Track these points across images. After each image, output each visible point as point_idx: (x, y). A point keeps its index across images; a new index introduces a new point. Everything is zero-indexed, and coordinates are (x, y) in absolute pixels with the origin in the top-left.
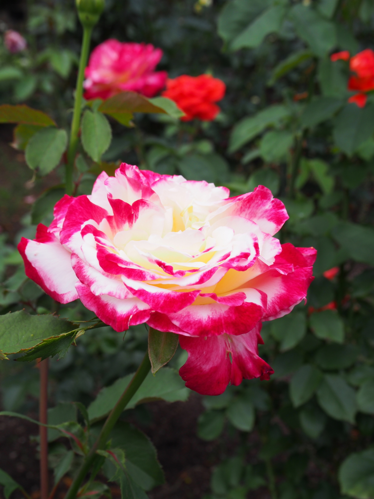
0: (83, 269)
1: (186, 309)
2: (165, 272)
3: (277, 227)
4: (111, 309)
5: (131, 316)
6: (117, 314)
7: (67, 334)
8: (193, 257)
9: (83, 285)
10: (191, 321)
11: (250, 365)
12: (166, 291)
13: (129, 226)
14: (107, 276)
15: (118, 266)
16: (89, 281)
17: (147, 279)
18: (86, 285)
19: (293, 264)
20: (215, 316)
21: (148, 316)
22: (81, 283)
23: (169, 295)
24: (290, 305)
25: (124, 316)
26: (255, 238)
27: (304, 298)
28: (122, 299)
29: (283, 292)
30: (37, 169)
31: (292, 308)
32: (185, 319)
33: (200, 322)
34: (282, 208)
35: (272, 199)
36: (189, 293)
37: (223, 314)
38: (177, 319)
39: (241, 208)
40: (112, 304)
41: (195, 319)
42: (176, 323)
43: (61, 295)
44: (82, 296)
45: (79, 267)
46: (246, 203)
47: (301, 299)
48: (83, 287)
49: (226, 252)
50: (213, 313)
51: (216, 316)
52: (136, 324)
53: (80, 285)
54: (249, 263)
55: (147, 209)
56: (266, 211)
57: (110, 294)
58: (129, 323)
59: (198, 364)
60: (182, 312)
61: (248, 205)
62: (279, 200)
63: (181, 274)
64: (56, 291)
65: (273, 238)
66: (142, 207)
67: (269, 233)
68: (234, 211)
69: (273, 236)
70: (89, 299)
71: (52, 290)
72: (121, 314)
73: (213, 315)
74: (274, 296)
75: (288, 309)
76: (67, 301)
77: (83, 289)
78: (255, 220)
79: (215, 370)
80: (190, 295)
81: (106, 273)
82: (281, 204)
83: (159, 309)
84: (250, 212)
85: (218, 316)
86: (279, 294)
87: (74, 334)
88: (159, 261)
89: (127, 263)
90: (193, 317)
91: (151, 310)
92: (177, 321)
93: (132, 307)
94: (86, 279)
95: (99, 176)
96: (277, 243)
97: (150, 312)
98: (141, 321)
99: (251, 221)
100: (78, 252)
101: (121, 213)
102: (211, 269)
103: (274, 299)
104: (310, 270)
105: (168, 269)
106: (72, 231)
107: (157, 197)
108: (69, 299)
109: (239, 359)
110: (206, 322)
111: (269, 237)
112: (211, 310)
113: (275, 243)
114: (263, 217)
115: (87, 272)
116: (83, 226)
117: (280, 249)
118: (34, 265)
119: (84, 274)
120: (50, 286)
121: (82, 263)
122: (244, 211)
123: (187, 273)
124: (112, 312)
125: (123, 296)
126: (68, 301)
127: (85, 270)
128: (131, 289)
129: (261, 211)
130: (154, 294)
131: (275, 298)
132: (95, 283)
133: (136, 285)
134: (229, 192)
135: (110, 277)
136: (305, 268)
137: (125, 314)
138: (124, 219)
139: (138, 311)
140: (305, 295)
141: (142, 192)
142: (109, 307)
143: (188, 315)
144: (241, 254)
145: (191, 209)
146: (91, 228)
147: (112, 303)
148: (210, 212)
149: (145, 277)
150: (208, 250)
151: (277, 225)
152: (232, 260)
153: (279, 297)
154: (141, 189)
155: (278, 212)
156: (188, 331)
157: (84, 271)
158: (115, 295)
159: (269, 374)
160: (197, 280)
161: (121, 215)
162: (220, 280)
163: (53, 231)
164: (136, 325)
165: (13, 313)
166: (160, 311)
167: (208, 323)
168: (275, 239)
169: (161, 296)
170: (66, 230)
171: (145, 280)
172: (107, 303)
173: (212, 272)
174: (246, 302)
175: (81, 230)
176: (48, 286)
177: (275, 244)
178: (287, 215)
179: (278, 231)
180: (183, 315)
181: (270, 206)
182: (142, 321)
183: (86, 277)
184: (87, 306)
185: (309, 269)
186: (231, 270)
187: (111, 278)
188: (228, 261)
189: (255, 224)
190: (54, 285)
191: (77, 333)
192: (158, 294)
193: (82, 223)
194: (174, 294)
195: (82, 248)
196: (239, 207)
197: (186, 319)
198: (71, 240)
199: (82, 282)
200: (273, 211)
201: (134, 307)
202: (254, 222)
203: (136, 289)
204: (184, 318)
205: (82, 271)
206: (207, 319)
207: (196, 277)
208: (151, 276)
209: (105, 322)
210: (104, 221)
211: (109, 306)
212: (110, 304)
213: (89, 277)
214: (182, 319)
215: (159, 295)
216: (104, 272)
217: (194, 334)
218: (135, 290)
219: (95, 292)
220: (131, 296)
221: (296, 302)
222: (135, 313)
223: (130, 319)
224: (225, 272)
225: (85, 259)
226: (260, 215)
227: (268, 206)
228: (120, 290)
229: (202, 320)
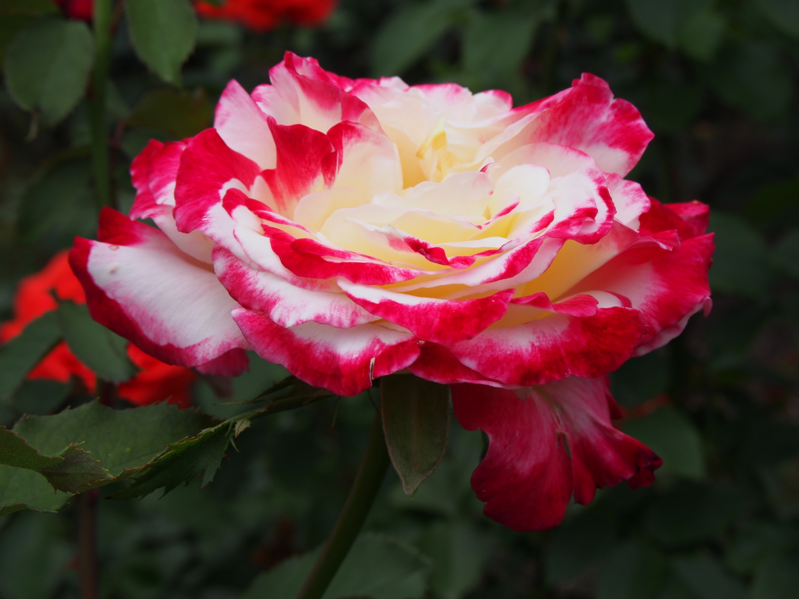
0: (244, 279)
1: (483, 335)
2: (431, 260)
3: (631, 158)
4: (321, 353)
5: (373, 360)
6: (340, 360)
7: (215, 430)
8: (480, 227)
9: (250, 313)
10: (498, 356)
11: (609, 456)
12: (438, 302)
13: (326, 182)
14: (303, 286)
15: (325, 261)
16: (263, 300)
17: (394, 280)
18: (256, 312)
19: (676, 230)
20: (544, 343)
21: (415, 352)
22: (244, 309)
23: (448, 307)
24: (681, 317)
25: (355, 362)
26: (600, 178)
27: (708, 297)
28: (346, 328)
29: (663, 290)
30: (37, 109)
31: (684, 323)
32: (485, 353)
33: (517, 356)
34: (635, 117)
35: (612, 101)
36: (492, 297)
37: (561, 338)
38: (471, 355)
39: (549, 125)
40: (321, 343)
41: (506, 352)
42: (470, 364)
43: (187, 348)
44: (251, 334)
45: (234, 275)
46: (558, 113)
47: (702, 301)
48: (250, 317)
49: (545, 212)
50: (538, 338)
51: (547, 343)
52: (389, 372)
53: (243, 314)
54: (601, 228)
55: (357, 142)
56: (603, 127)
57: (319, 320)
58: (370, 373)
59: (509, 459)
60: (479, 340)
61: (563, 118)
62: (626, 102)
63: (464, 263)
64: (172, 342)
65: (625, 182)
66: (347, 138)
67: (617, 173)
68: (535, 133)
69: (626, 178)
70: (267, 340)
71: (163, 343)
72: (348, 360)
73: (540, 342)
74: (644, 302)
75: (676, 327)
76: (204, 358)
77: (251, 320)
78: (582, 148)
79: (540, 470)
80: (493, 301)
81: (301, 279)
82: (631, 109)
83: (433, 336)
84: (569, 133)
85: (551, 342)
86: (654, 295)
87: (230, 428)
88: (414, 240)
89: (343, 255)
90: (502, 347)
91: (415, 339)
92: (471, 358)
93: (370, 343)
94: (255, 298)
95: (225, 91)
96: (637, 190)
97: (416, 343)
98: (399, 364)
99: (575, 150)
100: (229, 242)
101: (307, 155)
102: (527, 245)
103: (645, 306)
104: (709, 241)
105: (436, 255)
106: (202, 203)
107: (373, 117)
108: (208, 354)
109: (583, 446)
110: (530, 355)
111: (618, 181)
112: (534, 333)
113: (632, 190)
114: (598, 141)
115: (257, 283)
116: (222, 193)
117: (647, 202)
118: (113, 293)
119: (250, 288)
120: (156, 335)
121: (241, 267)
122: (556, 131)
123: (479, 259)
124: (326, 359)
125: (346, 322)
126: (206, 359)
127: (251, 280)
128: (365, 303)
129: (591, 127)
130: (416, 309)
131: (647, 305)
132: (280, 302)
133: (374, 294)
134: (510, 99)
135: (309, 286)
136: (700, 237)
137: (357, 358)
138: (313, 167)
139: (384, 348)
140: (708, 292)
141: (342, 106)
142: (315, 350)
143: (491, 346)
144: (577, 211)
145: (440, 140)
146: (240, 195)
147: (320, 339)
148: (483, 141)
149: (390, 276)
150: (508, 210)
151: (631, 154)
152: (565, 224)
153: (656, 301)
154: (339, 101)
155: (629, 127)
156: (497, 377)
157: (247, 283)
158: (330, 322)
159: (653, 468)
160: (503, 270)
161: (307, 159)
162: (549, 267)
163: (148, 214)
164: (391, 373)
165: (76, 410)
166: (435, 341)
167: (534, 356)
168: (630, 184)
169: (430, 309)
170: (188, 204)
171: (391, 281)
172: (311, 343)
173: (532, 251)
174: (603, 309)
175: (222, 201)
176: (151, 336)
177: (632, 193)
178: (649, 131)
179: (633, 167)
180: (481, 347)
181: (609, 116)
182: (402, 363)
183: (254, 294)
184: (266, 355)
185: (708, 238)
186: (569, 243)
187: (312, 289)
188: (555, 228)
189: (585, 155)
190: (166, 331)
191: (234, 426)
192: (424, 307)
193: (220, 188)
194: (456, 304)
195: (236, 233)
196: (544, 125)
197: (488, 354)
198: (207, 221)
199: (247, 306)
200: (618, 126)
201: (373, 342)
202: (581, 153)
203: (377, 301)
204: (483, 352)
205: (245, 284)
206: (530, 349)
207: (498, 266)
208: (401, 273)
209: (311, 384)
210: (259, 180)
211: (316, 348)
212: (318, 343)
213: (261, 292)
214: (480, 354)
215: (426, 308)
216: (295, 278)
217: (510, 381)
218: (373, 304)
219: (283, 320)
220: (364, 317)
221: (691, 309)
222: (380, 352)
223: (371, 367)
224: (557, 249)
225: (247, 255)
226: (590, 137)
227: (606, 116)
228: (338, 311)
229: (522, 353)
